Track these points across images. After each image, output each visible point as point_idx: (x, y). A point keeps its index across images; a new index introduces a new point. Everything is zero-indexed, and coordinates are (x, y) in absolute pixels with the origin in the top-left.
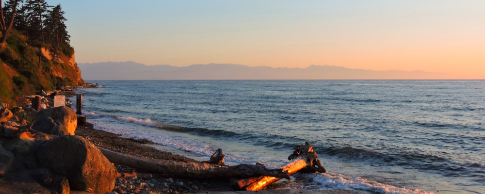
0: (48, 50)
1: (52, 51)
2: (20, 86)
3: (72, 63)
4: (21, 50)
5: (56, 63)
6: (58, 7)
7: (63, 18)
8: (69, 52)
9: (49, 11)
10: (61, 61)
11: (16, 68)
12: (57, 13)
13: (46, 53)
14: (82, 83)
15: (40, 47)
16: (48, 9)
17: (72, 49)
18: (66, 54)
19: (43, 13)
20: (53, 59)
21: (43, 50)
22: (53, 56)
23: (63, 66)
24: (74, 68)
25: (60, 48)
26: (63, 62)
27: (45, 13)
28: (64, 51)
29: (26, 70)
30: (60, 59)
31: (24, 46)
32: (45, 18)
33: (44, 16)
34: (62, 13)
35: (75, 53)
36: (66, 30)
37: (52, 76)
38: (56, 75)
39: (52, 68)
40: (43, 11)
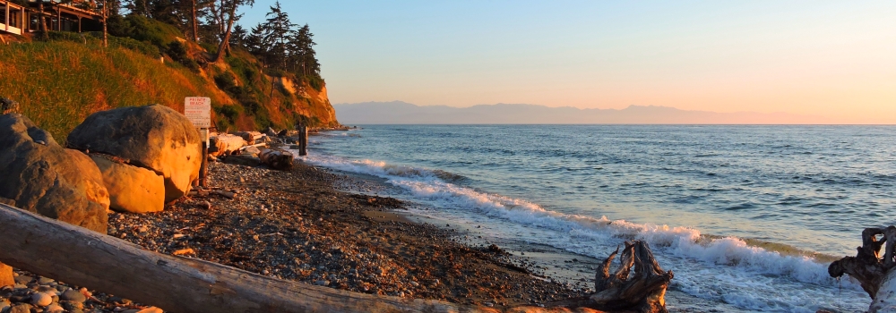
0: (290, 81)
1: (296, 82)
2: (231, 118)
3: (322, 98)
4: (248, 75)
5: (300, 98)
6: (305, 28)
7: (310, 41)
8: (318, 84)
9: (292, 31)
10: (306, 95)
11: (238, 98)
12: (303, 37)
13: (288, 85)
14: (335, 125)
15: (280, 76)
16: (291, 28)
17: (322, 81)
18: (314, 87)
19: (285, 34)
20: (298, 92)
21: (284, 81)
22: (297, 89)
23: (309, 102)
24: (325, 105)
25: (307, 79)
26: (309, 97)
27: (287, 34)
28: (312, 84)
29: (251, 100)
30: (306, 93)
31: (252, 70)
32: (287, 41)
33: (287, 37)
34: (311, 35)
35: (327, 86)
36: (316, 57)
37: (294, 115)
38: (301, 113)
39: (295, 104)
40: (285, 31)
